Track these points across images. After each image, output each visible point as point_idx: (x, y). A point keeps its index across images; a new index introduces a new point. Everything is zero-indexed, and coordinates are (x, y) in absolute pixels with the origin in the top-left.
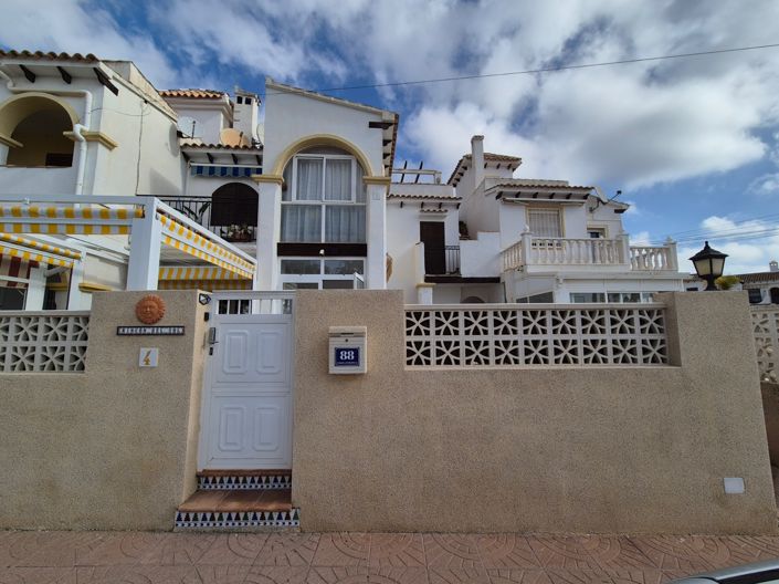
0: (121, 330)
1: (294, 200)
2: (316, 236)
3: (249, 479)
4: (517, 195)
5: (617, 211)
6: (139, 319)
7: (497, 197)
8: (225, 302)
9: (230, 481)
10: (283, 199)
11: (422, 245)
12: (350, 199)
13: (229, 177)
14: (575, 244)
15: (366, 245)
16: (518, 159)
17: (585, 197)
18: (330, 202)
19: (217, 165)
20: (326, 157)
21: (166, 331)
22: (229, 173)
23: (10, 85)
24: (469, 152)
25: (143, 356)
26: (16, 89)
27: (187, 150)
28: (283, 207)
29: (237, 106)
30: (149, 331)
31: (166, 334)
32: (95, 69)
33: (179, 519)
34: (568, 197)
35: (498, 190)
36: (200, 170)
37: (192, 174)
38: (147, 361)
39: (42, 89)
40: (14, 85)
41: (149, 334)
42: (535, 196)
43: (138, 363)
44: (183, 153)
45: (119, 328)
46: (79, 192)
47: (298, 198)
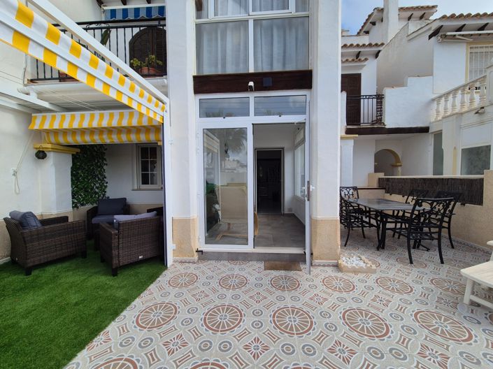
1: (211, 17)
4: (459, 29)
7: (430, 36)
10: (198, 17)
11: (345, 94)
15: (311, 72)
19: (129, 6)
22: (142, 14)
28: (198, 27)
47: (216, 14)
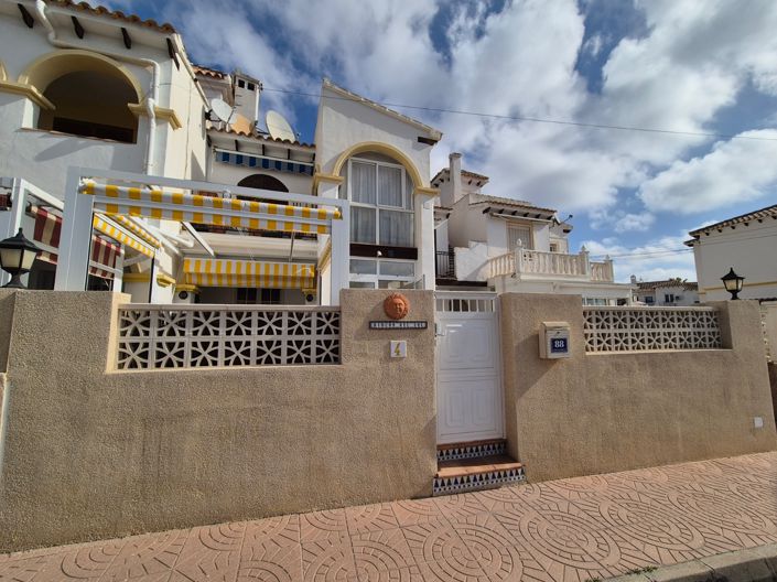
0: (373, 325)
1: (350, 202)
2: (370, 237)
3: (468, 450)
4: (501, 212)
5: (565, 231)
6: (388, 315)
7: (484, 212)
8: (441, 300)
9: (454, 453)
12: (401, 205)
13: (258, 168)
14: (541, 256)
15: (416, 250)
16: (487, 178)
17: (549, 218)
18: (385, 207)
19: (244, 153)
20: (379, 163)
21: (412, 325)
22: (259, 164)
23: (52, 36)
24: (447, 166)
25: (393, 349)
26: (60, 42)
27: (214, 135)
29: (238, 89)
30: (397, 325)
31: (411, 328)
32: (168, 40)
33: (437, 485)
34: (537, 217)
35: (486, 206)
36: (226, 157)
37: (217, 160)
38: (398, 353)
39: (95, 49)
40: (56, 37)
41: (397, 329)
42: (514, 213)
43: (390, 353)
44: (208, 137)
45: (370, 323)
46: (151, 172)
47: (352, 200)
